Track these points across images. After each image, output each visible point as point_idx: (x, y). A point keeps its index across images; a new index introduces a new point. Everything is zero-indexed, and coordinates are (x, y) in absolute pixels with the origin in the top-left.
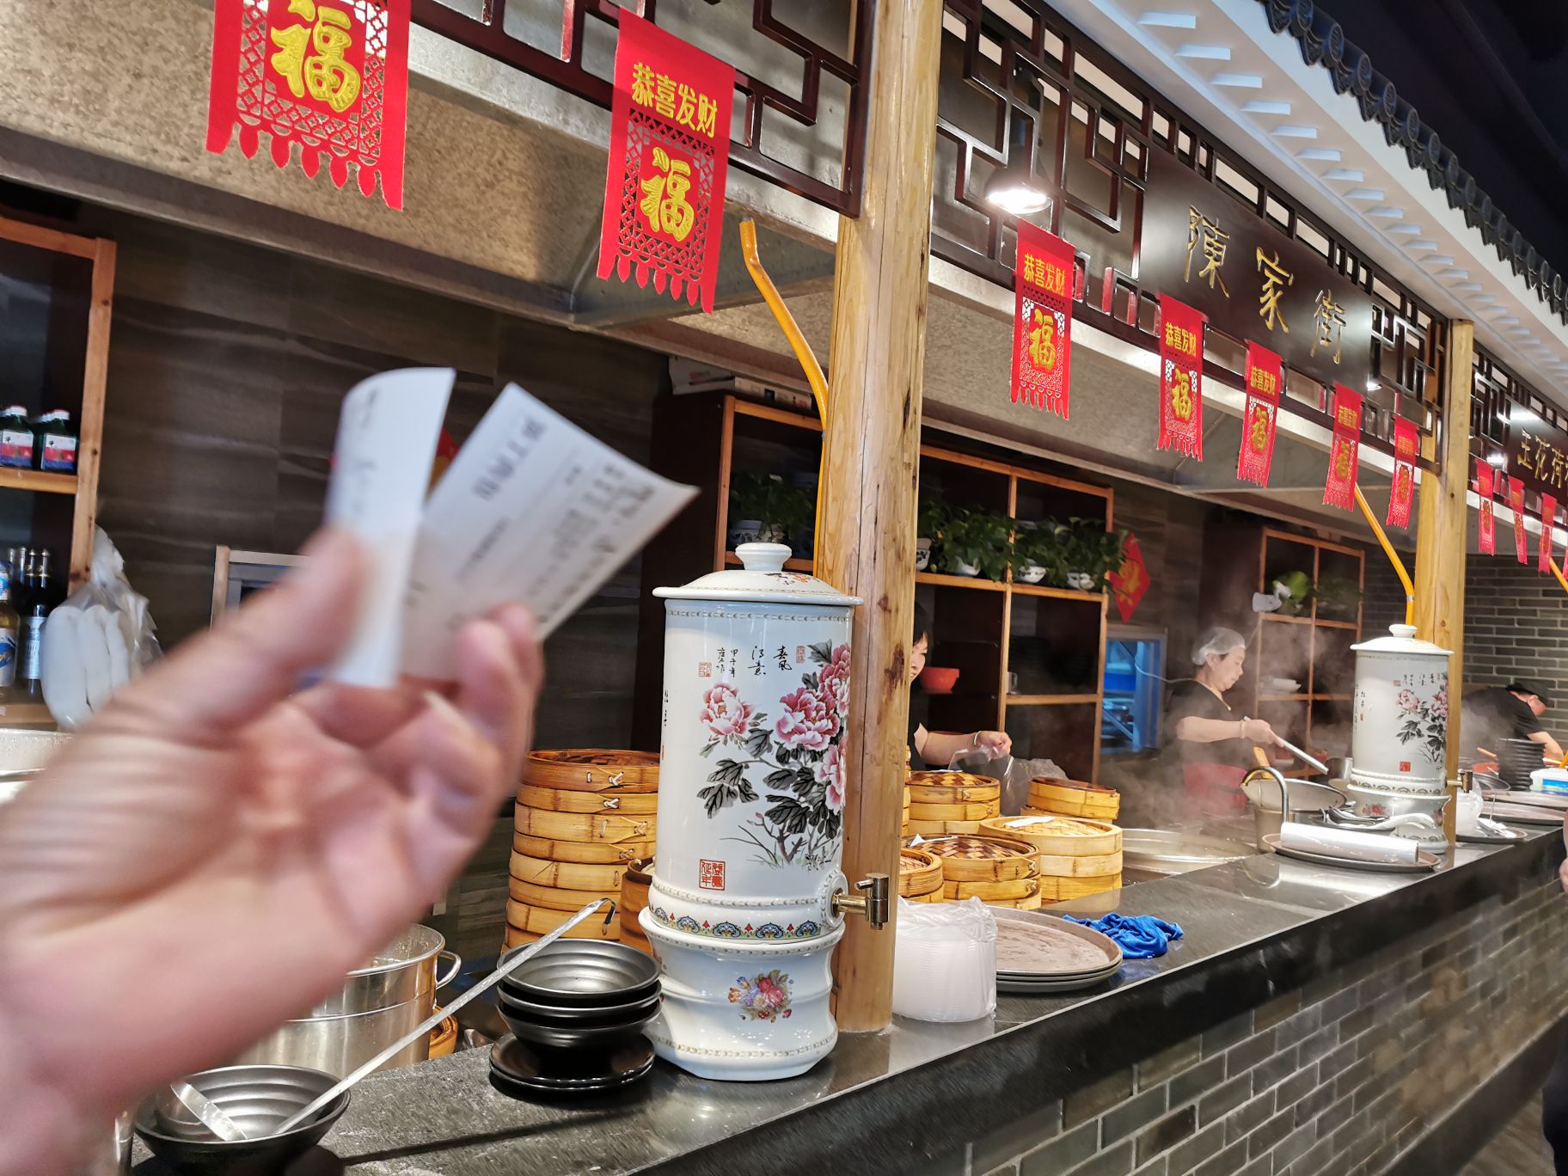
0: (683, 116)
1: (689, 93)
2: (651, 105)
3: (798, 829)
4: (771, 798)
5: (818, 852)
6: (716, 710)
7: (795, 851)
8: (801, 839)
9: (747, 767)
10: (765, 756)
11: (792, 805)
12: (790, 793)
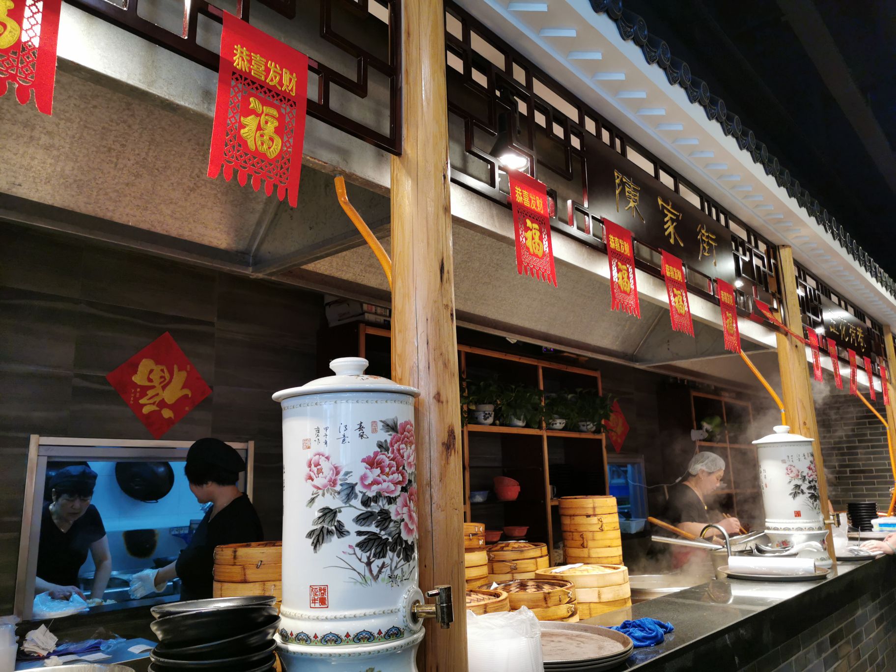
0: (272, 80)
1: (275, 67)
2: (247, 70)
3: (381, 555)
4: (359, 533)
5: (398, 572)
6: (316, 473)
7: (380, 572)
8: (384, 563)
9: (340, 511)
10: (353, 502)
11: (375, 537)
12: (373, 528)
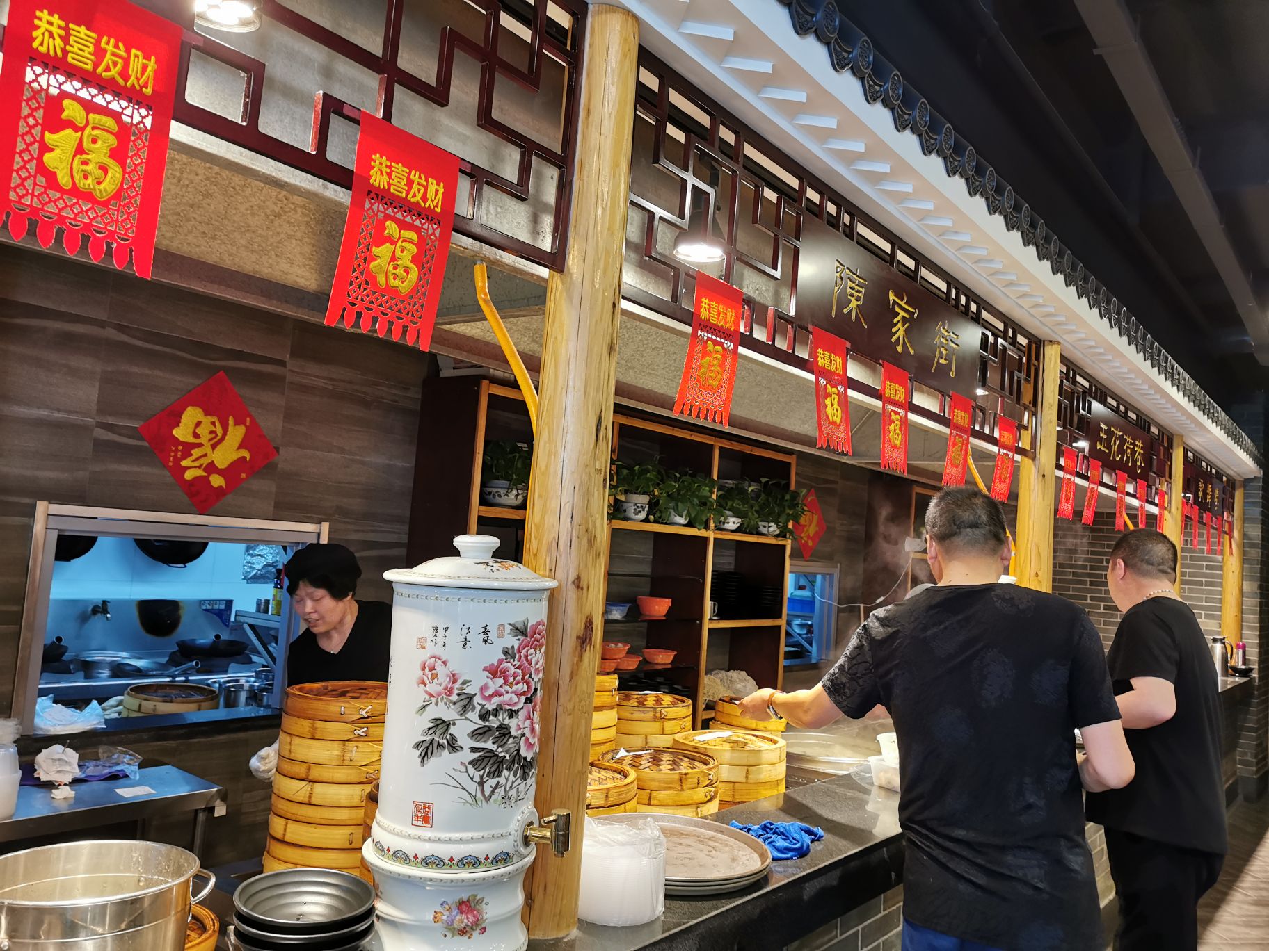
0: (414, 196)
1: (420, 178)
2: (386, 187)
3: (496, 774)
4: (474, 750)
5: (513, 792)
6: (430, 677)
7: (493, 792)
8: (498, 782)
9: (454, 724)
10: (470, 715)
11: (492, 755)
12: (489, 745)
